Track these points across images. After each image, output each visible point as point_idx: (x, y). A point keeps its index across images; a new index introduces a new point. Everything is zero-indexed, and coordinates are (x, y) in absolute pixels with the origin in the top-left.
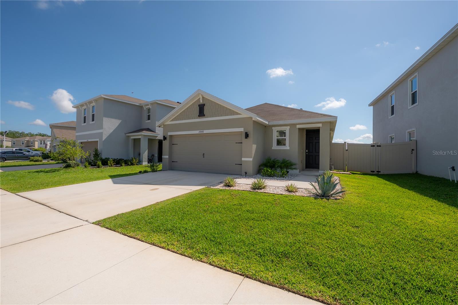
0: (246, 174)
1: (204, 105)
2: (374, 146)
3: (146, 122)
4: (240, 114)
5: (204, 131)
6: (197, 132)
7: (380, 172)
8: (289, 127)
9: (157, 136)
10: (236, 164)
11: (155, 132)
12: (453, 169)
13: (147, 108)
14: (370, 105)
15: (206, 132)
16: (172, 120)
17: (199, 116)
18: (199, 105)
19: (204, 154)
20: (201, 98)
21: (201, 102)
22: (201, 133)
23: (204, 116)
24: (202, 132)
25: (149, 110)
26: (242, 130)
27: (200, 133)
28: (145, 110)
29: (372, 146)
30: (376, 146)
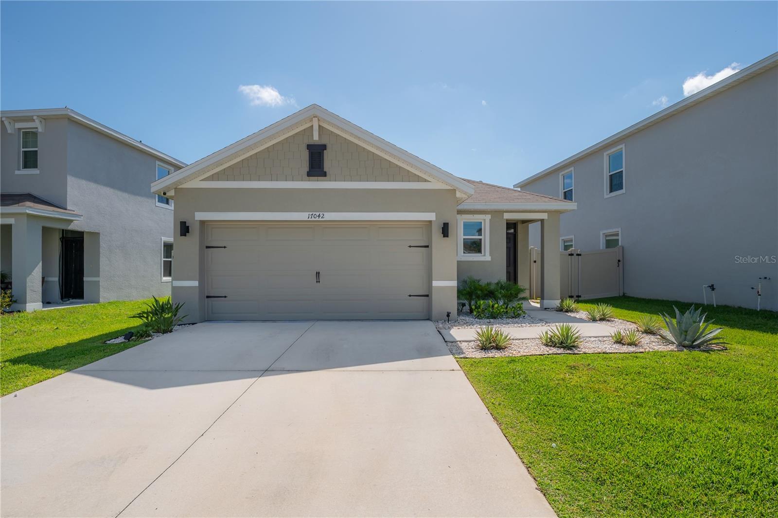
0: (448, 315)
1: (324, 147)
2: (573, 254)
3: (17, 172)
4: (426, 181)
5: (325, 214)
6: (303, 216)
7: (580, 296)
9: (72, 221)
10: (410, 296)
11: (66, 209)
12: (712, 287)
13: (20, 129)
15: (329, 216)
16: (212, 178)
17: (310, 174)
18: (310, 147)
19: (318, 274)
20: (316, 128)
21: (316, 137)
22: (317, 219)
23: (324, 174)
24: (319, 216)
25: (30, 136)
26: (431, 216)
27: (313, 219)
28: (11, 134)
29: (569, 255)
30: (575, 255)
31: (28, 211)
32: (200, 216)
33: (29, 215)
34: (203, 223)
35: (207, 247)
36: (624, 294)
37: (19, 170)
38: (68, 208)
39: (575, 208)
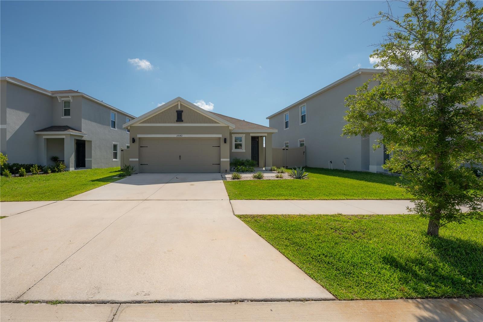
0: (226, 171)
1: (182, 111)
2: (284, 149)
3: (62, 117)
4: (218, 123)
5: (183, 135)
6: (175, 136)
7: (287, 167)
8: (245, 135)
9: (83, 136)
10: (213, 164)
11: (81, 132)
12: (331, 162)
13: (63, 101)
14: (267, 118)
17: (177, 121)
18: (177, 111)
19: (180, 156)
20: (179, 105)
21: (179, 108)
22: (180, 137)
23: (182, 121)
24: (180, 136)
25: (67, 103)
26: (220, 136)
27: (178, 137)
28: (60, 103)
29: (283, 149)
30: (285, 149)
31: (71, 133)
32: (139, 136)
33: (71, 135)
34: (139, 138)
35: (141, 147)
36: (306, 166)
37: (63, 116)
38: (82, 131)
39: (277, 132)
